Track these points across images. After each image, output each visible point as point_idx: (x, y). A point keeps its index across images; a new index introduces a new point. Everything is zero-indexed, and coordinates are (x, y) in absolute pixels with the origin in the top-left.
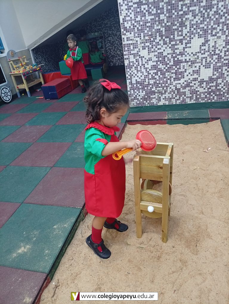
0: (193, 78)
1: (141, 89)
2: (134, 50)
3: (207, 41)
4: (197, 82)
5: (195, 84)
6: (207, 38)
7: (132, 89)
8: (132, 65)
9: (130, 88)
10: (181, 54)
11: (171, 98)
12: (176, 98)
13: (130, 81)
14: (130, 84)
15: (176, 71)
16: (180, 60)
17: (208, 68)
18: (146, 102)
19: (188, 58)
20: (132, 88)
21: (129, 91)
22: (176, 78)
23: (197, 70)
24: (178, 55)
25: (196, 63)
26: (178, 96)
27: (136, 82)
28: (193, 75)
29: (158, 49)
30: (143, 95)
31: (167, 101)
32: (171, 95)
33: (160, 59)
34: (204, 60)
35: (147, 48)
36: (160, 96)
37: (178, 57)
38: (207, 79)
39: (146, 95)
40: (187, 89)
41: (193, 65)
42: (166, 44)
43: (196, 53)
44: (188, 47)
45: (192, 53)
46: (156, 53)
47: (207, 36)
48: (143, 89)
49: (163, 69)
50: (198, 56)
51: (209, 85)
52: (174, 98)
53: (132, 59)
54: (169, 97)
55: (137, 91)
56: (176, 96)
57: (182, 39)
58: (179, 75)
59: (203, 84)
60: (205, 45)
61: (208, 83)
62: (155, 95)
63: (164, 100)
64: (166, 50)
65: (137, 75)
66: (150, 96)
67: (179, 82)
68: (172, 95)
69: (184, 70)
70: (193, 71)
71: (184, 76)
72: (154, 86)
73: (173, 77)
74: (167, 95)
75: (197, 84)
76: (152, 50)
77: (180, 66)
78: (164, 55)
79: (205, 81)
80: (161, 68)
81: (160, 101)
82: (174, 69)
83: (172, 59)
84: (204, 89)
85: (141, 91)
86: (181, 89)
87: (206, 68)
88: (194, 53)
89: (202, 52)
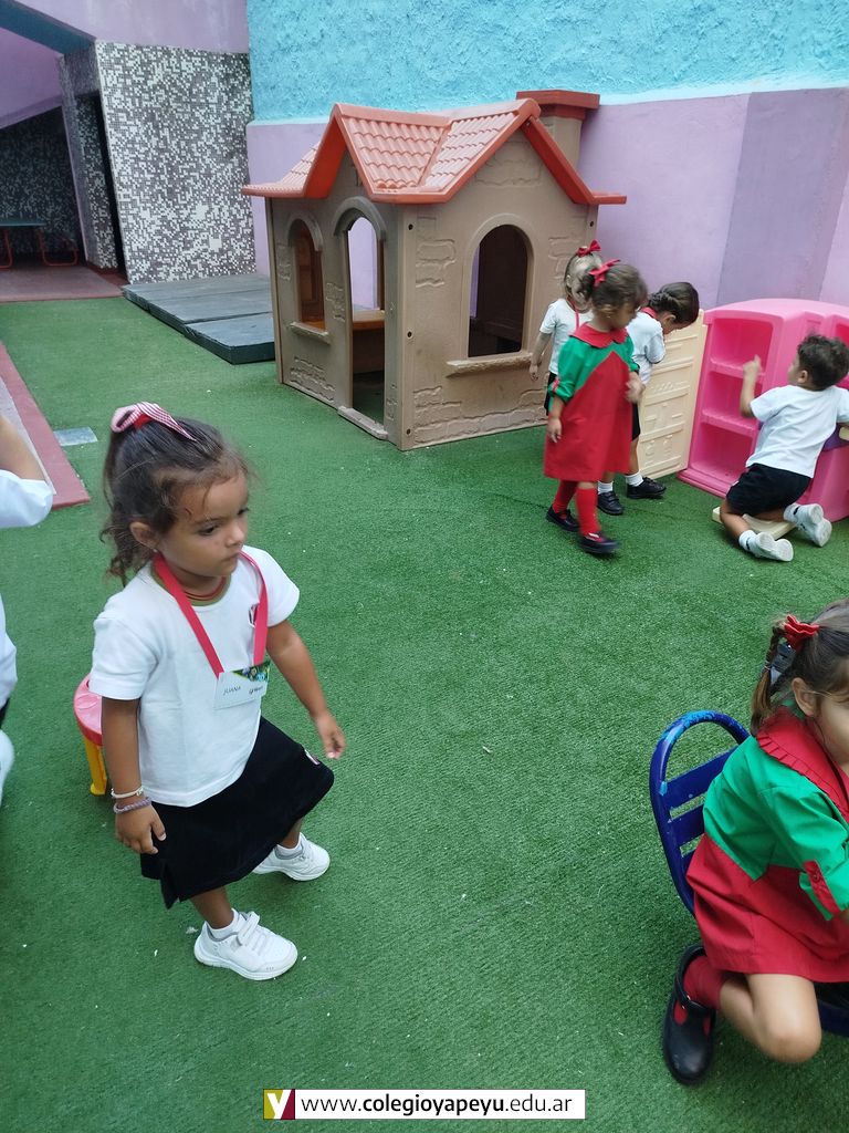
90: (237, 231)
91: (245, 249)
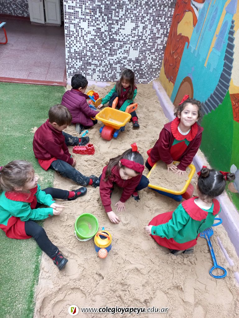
0: (124, 57)
1: (78, 58)
2: (75, 20)
3: (137, 26)
4: (126, 60)
5: (124, 62)
6: (138, 24)
7: (70, 58)
8: (71, 35)
9: (68, 56)
10: (116, 33)
11: (104, 71)
12: (108, 72)
13: (68, 49)
14: (68, 53)
15: (111, 47)
16: (115, 39)
17: (135, 50)
18: (83, 72)
19: (121, 38)
20: (70, 56)
21: (67, 59)
22: (110, 54)
23: (127, 51)
24: (113, 34)
25: (127, 44)
26: (110, 70)
27: (75, 51)
28: (124, 54)
29: (98, 24)
30: (80, 65)
31: (101, 73)
32: (104, 68)
33: (98, 34)
34: (133, 42)
35: (87, 21)
36: (95, 68)
37: (113, 35)
38: (134, 60)
39: (83, 65)
40: (119, 65)
41: (125, 45)
42: (104, 21)
43: (128, 35)
44: (122, 29)
45: (125, 35)
46: (95, 28)
47: (138, 22)
48: (80, 59)
49: (100, 43)
50: (129, 38)
51: (135, 64)
52: (107, 72)
53: (72, 28)
54: (103, 70)
55: (75, 60)
56: (109, 70)
57: (118, 20)
58: (112, 52)
59: (130, 63)
60: (135, 30)
61: (134, 62)
62: (91, 66)
63: (98, 72)
64: (104, 27)
65: (76, 45)
66: (86, 67)
67: (112, 58)
68: (106, 68)
69: (117, 48)
70: (124, 50)
71: (116, 53)
72: (91, 58)
73: (107, 52)
74: (101, 68)
75: (126, 62)
76: (92, 24)
77: (114, 44)
78: (102, 31)
79: (132, 61)
80: (98, 43)
81: (95, 72)
82: (109, 46)
83: (108, 37)
84: (131, 67)
85: (78, 60)
86: (114, 64)
87: (134, 50)
88: (126, 35)
89: (133, 35)
90: (153, 46)
91: (155, 60)
